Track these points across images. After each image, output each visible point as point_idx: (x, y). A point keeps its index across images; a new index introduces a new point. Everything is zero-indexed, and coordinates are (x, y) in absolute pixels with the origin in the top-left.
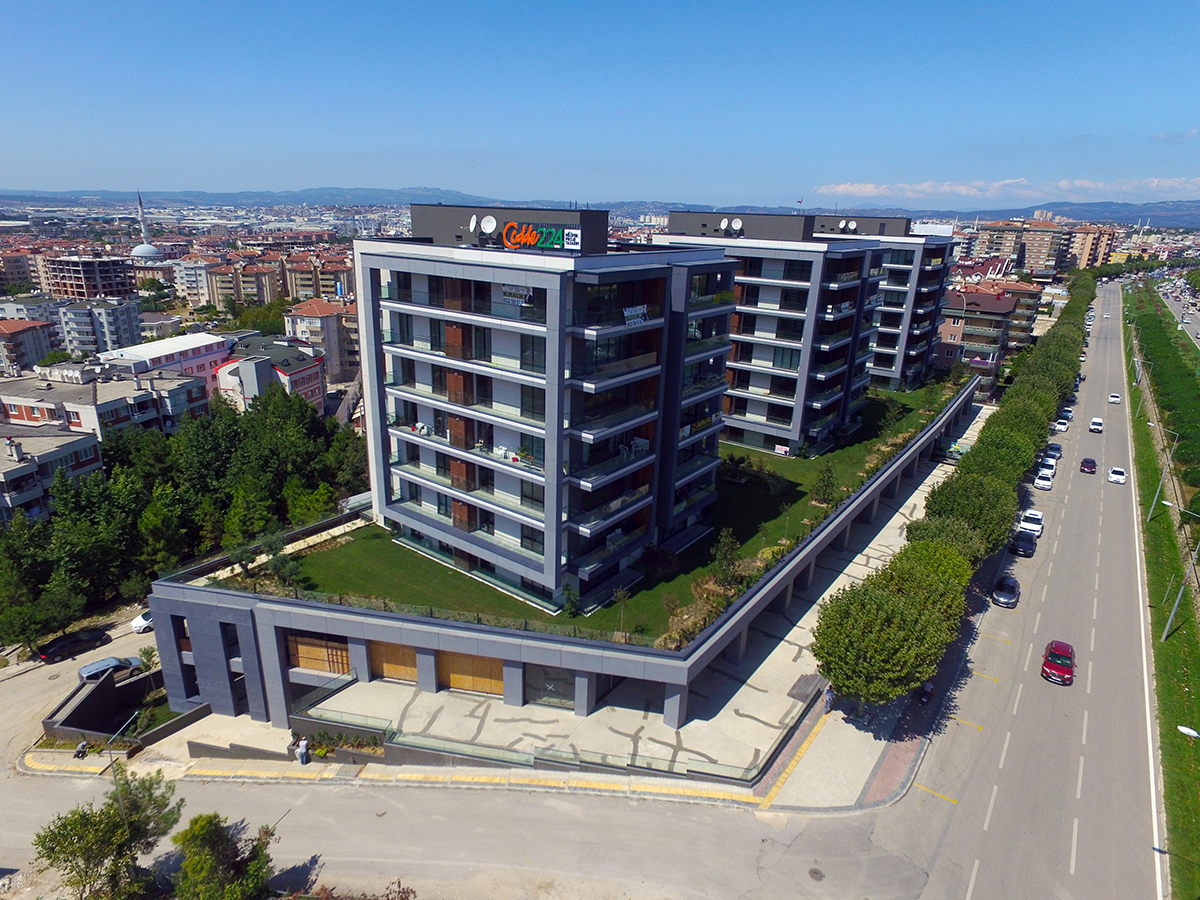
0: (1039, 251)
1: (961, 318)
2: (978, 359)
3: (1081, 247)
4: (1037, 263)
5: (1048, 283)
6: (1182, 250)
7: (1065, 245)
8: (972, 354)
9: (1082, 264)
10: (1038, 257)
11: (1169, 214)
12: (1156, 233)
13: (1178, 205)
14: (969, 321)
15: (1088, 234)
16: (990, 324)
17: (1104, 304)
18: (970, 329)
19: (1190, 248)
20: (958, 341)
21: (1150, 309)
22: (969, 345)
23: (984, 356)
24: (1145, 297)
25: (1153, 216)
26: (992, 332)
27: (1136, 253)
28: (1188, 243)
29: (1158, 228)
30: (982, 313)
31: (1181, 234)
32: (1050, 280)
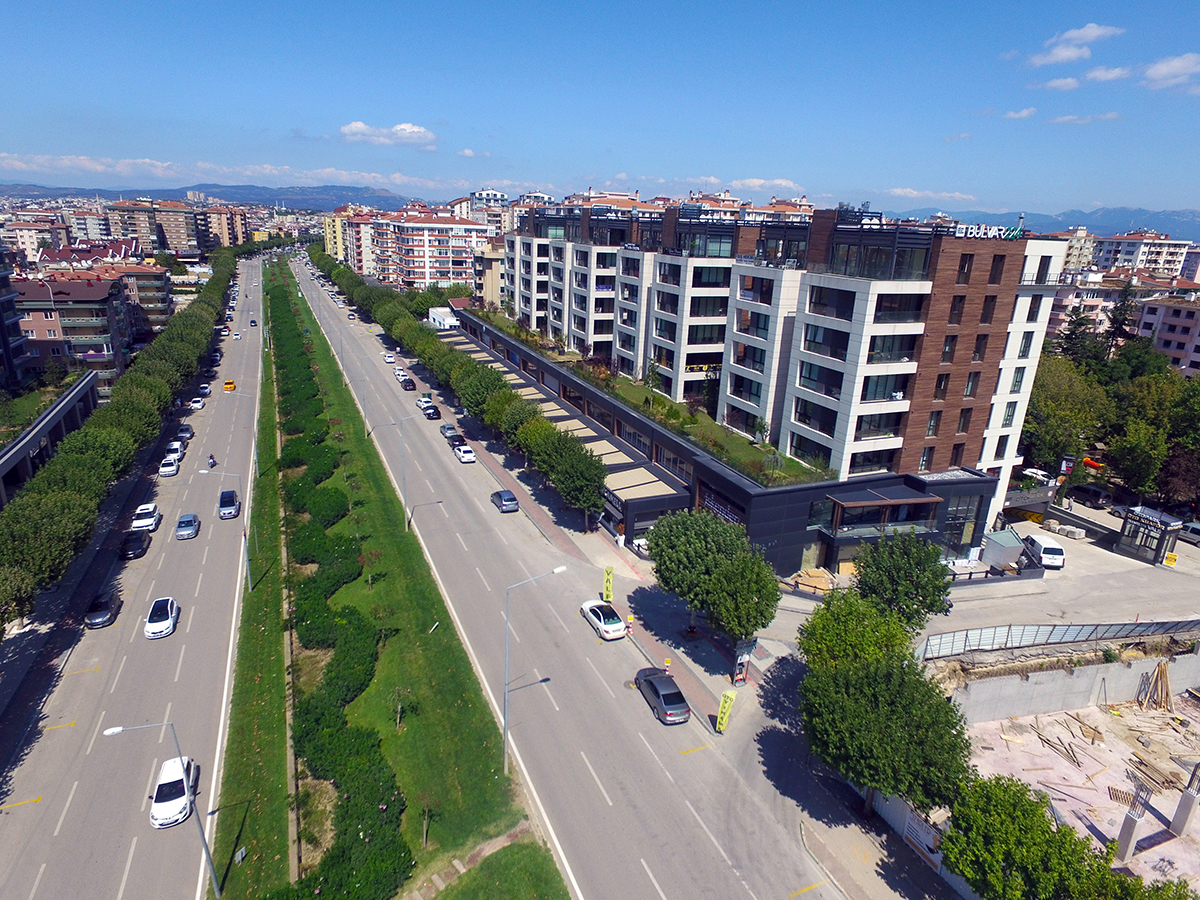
0: (178, 232)
1: (53, 310)
2: (91, 352)
3: (218, 226)
4: (179, 243)
5: (196, 263)
6: (307, 229)
7: (203, 225)
8: (85, 348)
9: (226, 242)
10: (179, 237)
11: (300, 197)
12: (291, 214)
13: (303, 190)
14: (64, 313)
15: (220, 214)
16: (91, 313)
17: (247, 280)
18: (69, 321)
19: (315, 226)
20: (60, 336)
21: (280, 281)
22: (75, 339)
23: (98, 348)
24: (277, 270)
25: (287, 199)
26: (95, 321)
27: (274, 232)
28: (313, 223)
29: (292, 210)
30: (75, 302)
31: (309, 214)
32: (197, 260)
